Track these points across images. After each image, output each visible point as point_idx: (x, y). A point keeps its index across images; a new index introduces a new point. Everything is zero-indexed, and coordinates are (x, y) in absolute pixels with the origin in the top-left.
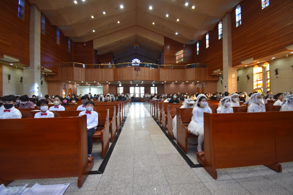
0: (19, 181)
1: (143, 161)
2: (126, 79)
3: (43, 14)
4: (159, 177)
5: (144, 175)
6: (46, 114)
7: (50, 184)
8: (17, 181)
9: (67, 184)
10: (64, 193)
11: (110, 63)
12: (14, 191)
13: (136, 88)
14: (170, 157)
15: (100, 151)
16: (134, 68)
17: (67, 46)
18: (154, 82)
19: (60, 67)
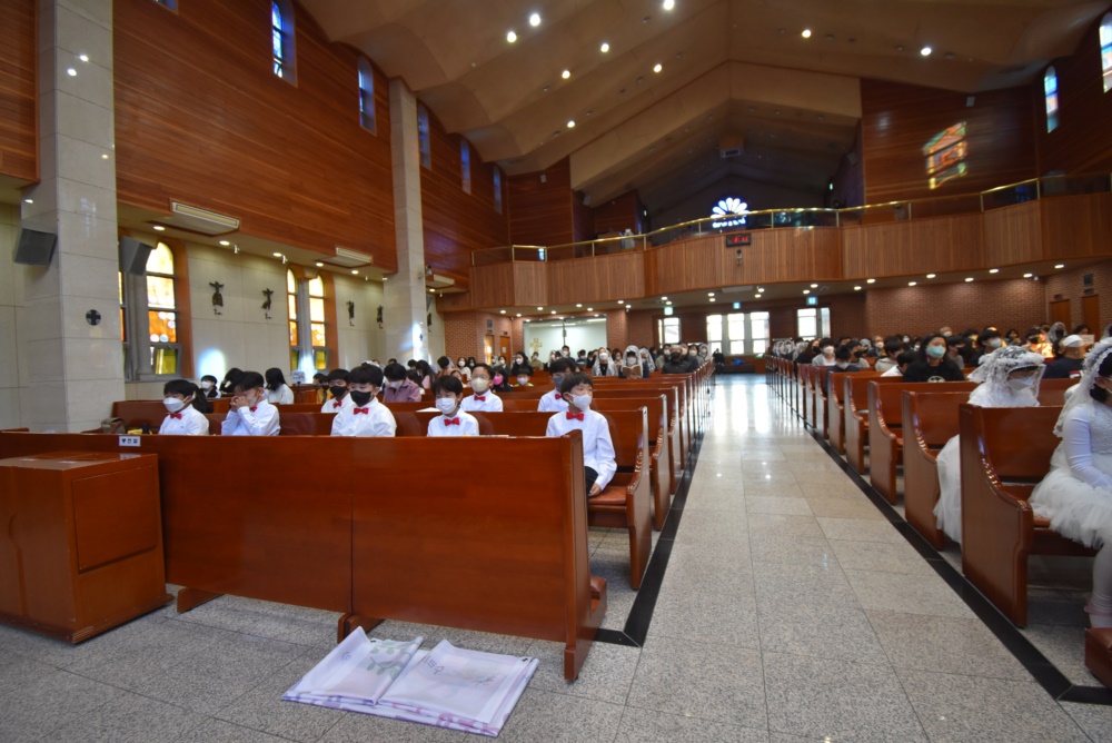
0: (399, 623)
1: (798, 625)
2: (693, 286)
3: (423, 107)
4: (886, 714)
5: (813, 690)
6: (456, 422)
7: (480, 649)
8: (393, 622)
9: (530, 658)
10: (524, 690)
11: (628, 231)
12: (388, 652)
13: (731, 317)
14: (929, 629)
15: (620, 560)
16: (723, 239)
17: (492, 194)
18: (814, 286)
19: (476, 265)
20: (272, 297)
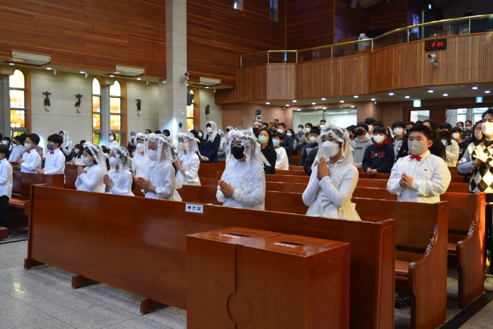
11: (362, 35)
16: (423, 44)
19: (244, 66)
20: (82, 99)
